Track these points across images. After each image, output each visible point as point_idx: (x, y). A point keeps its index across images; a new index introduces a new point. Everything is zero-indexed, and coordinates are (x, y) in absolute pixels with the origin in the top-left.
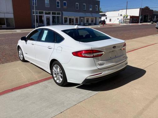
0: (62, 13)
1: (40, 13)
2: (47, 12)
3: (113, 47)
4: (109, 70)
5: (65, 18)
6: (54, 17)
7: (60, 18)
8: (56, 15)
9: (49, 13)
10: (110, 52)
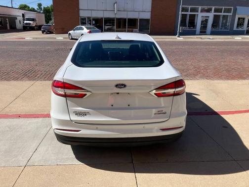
0: (235, 10)
1: (192, 10)
2: (206, 7)
3: (117, 86)
4: (97, 129)
5: (239, 19)
6: (216, 18)
7: (229, 19)
8: (222, 14)
9: (209, 11)
10: (112, 94)
